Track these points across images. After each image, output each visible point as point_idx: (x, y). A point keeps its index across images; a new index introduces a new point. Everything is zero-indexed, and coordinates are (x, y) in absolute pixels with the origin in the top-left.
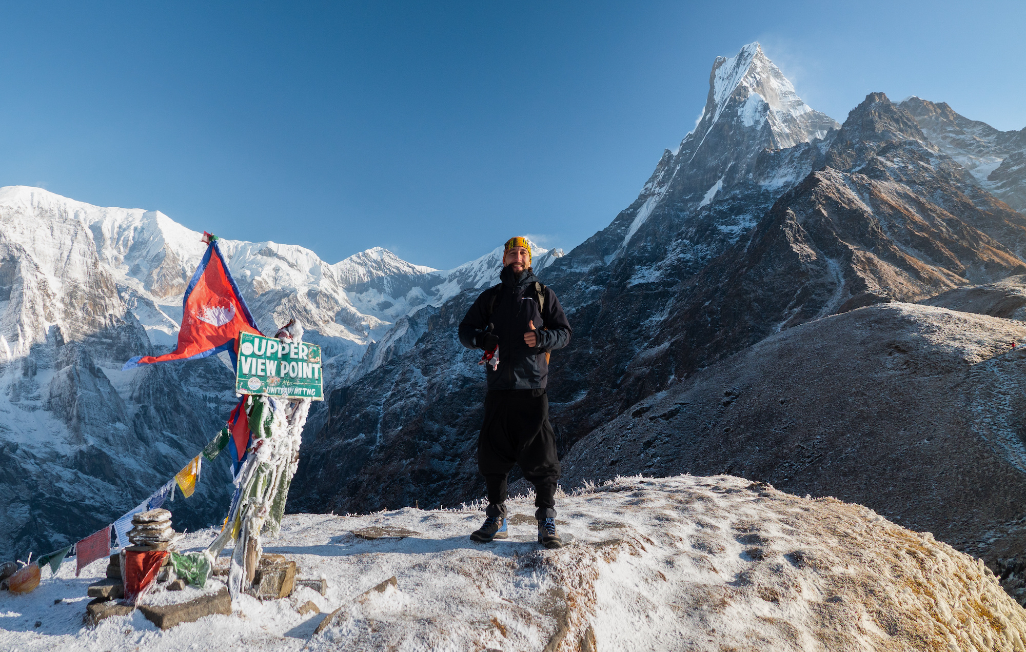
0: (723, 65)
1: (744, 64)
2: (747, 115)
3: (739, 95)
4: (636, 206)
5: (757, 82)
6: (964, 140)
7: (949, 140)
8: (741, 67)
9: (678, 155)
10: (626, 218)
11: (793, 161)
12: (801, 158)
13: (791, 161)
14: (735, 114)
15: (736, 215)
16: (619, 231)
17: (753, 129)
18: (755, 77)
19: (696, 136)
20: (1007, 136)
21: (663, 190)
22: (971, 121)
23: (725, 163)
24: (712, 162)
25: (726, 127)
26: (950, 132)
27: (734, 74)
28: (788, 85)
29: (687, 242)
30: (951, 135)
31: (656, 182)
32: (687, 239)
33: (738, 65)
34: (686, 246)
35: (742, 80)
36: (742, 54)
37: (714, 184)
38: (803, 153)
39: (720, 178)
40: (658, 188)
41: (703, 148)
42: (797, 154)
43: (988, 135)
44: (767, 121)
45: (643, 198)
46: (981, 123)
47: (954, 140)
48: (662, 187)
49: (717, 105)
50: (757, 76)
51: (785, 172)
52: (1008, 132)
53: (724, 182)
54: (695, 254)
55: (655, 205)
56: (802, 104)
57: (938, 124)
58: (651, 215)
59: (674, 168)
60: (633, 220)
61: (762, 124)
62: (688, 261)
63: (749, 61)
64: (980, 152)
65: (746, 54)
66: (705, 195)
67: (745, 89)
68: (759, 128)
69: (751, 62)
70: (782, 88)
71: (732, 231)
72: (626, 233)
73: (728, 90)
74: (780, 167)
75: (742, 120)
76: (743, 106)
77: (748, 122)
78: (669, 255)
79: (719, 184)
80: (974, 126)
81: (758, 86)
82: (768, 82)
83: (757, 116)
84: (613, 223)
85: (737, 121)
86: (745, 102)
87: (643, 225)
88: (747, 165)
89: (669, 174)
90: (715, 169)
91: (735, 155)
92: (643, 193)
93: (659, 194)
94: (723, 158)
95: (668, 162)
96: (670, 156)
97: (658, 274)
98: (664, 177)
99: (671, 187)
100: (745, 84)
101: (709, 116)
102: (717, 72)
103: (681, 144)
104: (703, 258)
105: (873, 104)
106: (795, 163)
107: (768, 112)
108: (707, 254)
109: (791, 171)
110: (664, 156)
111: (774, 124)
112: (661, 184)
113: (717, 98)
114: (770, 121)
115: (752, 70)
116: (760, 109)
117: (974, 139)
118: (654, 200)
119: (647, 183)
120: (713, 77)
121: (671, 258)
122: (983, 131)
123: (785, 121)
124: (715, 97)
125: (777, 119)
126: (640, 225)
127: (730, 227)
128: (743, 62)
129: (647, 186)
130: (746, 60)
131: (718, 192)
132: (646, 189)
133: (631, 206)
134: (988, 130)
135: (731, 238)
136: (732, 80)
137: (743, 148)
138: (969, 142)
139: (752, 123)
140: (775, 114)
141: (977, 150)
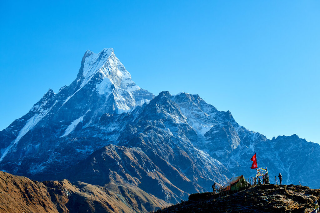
0: (91, 56)
1: (103, 60)
2: (101, 89)
3: (98, 77)
4: (27, 118)
5: (109, 72)
6: (200, 115)
7: (194, 114)
8: (101, 61)
9: (58, 95)
10: (18, 124)
11: (120, 121)
12: (123, 120)
13: (119, 121)
14: (94, 87)
15: (84, 145)
16: (13, 132)
17: (104, 96)
18: (108, 69)
19: (70, 88)
20: (221, 114)
21: (46, 112)
22: (207, 104)
23: (86, 109)
24: (78, 107)
25: (88, 92)
26: (196, 110)
27: (97, 64)
28: (127, 75)
29: (59, 154)
30: (196, 112)
31: (41, 106)
32: (59, 153)
33: (99, 59)
34: (59, 155)
35: (100, 69)
36: (102, 53)
37: (78, 118)
38: (125, 117)
39: (82, 116)
40: (42, 110)
41: (73, 98)
42: (122, 118)
43: (213, 112)
44: (112, 94)
45: (31, 114)
46: (211, 106)
47: (196, 114)
48: (45, 109)
49: (84, 78)
50: (109, 68)
51: (115, 125)
52: (221, 112)
53: (84, 118)
54: (62, 160)
55: (39, 119)
56: (135, 85)
57: (191, 106)
58: (36, 126)
59: (54, 101)
60: (23, 126)
61: (109, 95)
62: (58, 163)
63: (105, 59)
64: (206, 121)
65: (105, 54)
66: (72, 123)
67: (101, 74)
68: (107, 96)
69: (107, 60)
70: (124, 76)
71: (82, 152)
72: (17, 134)
73: (92, 72)
74: (112, 122)
75: (98, 90)
76: (99, 84)
77: (101, 92)
78: (50, 159)
79: (81, 119)
80: (208, 107)
81: (110, 74)
82: (116, 73)
83: (107, 90)
84: (9, 126)
85: (95, 91)
86: (101, 82)
87: (30, 131)
88: (98, 113)
89: (51, 103)
90: (80, 111)
91: (92, 107)
92: (32, 110)
93: (42, 113)
94: (85, 106)
95: (51, 97)
96: (53, 94)
97: (43, 168)
98: (47, 104)
99: (51, 111)
100: (102, 72)
101: (79, 80)
102: (87, 59)
103: (60, 89)
104: (66, 162)
105: (162, 97)
106: (120, 122)
107: (114, 90)
108: (69, 161)
109: (118, 125)
110: (48, 93)
111: (116, 95)
112: (45, 108)
113: (85, 74)
114: (114, 94)
115: (107, 65)
116: (109, 87)
117: (205, 115)
118: (39, 116)
119: (35, 105)
120: (83, 62)
121: (50, 160)
122: (211, 110)
123: (123, 95)
124: (84, 73)
125: (119, 93)
126: (28, 130)
127: (81, 150)
128: (102, 58)
129: (35, 106)
130: (104, 57)
131: (80, 123)
132: (35, 108)
133: (23, 117)
134: (214, 109)
135: (80, 155)
136: (95, 67)
137: (98, 104)
138: (202, 116)
139: (103, 93)
140: (117, 90)
141: (204, 120)
